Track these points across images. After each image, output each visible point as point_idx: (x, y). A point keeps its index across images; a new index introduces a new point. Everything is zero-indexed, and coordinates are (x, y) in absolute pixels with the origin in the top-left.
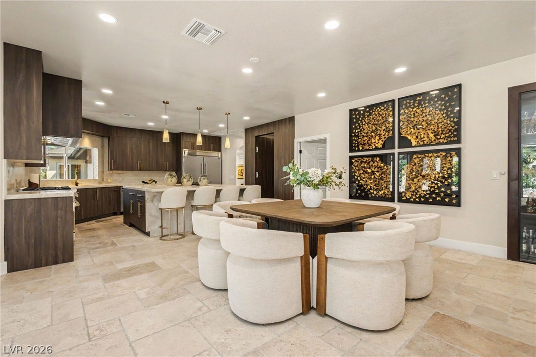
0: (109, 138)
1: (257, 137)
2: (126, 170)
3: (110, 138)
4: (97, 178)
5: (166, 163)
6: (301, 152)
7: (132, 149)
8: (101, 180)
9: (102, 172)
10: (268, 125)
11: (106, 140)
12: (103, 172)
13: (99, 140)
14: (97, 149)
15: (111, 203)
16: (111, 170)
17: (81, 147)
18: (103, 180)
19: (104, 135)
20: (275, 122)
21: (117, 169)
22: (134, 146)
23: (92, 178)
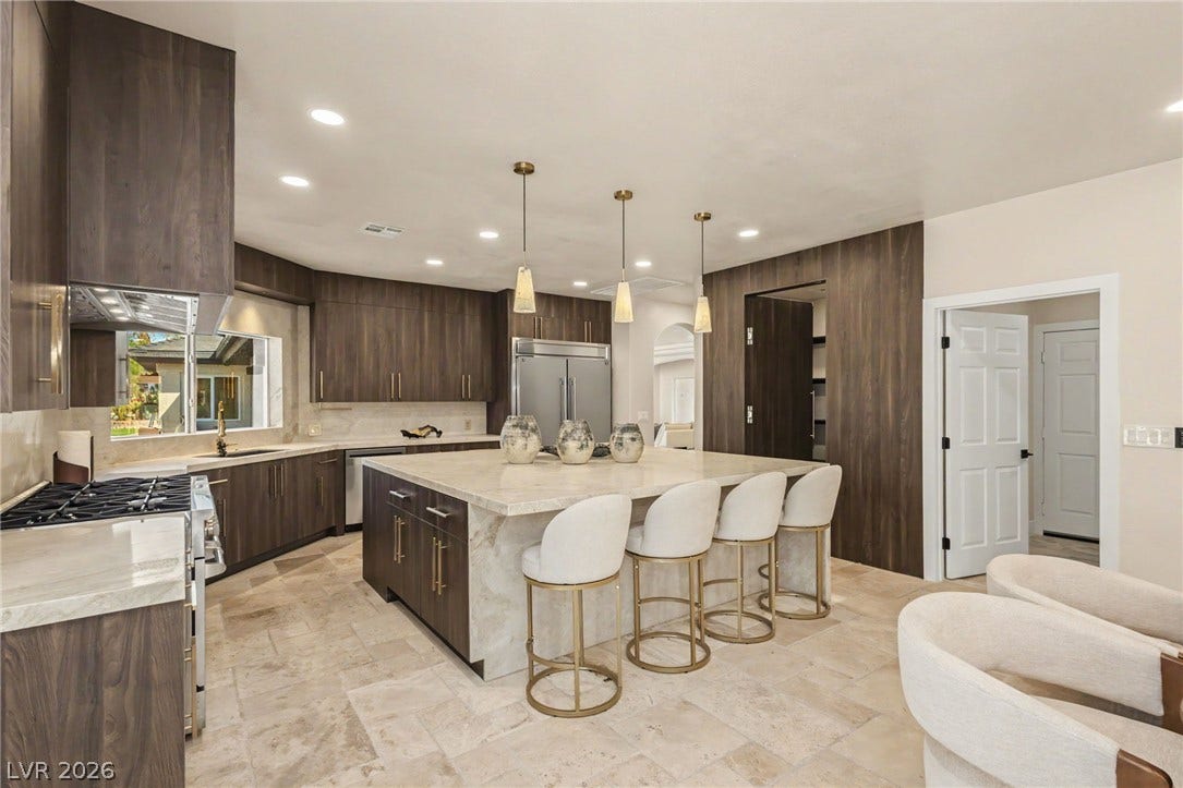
0: (312, 307)
1: (750, 299)
2: (361, 399)
3: (317, 307)
4: (280, 425)
5: (467, 379)
6: (946, 342)
7: (374, 340)
8: (289, 430)
9: (292, 408)
10: (798, 257)
11: (304, 312)
12: (295, 406)
13: (283, 312)
14: (280, 340)
15: (318, 503)
16: (319, 400)
17: (236, 333)
18: (295, 429)
19: (298, 298)
20: (834, 245)
21: (335, 397)
22: (381, 331)
23: (265, 427)
